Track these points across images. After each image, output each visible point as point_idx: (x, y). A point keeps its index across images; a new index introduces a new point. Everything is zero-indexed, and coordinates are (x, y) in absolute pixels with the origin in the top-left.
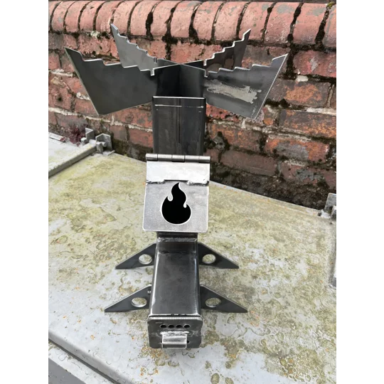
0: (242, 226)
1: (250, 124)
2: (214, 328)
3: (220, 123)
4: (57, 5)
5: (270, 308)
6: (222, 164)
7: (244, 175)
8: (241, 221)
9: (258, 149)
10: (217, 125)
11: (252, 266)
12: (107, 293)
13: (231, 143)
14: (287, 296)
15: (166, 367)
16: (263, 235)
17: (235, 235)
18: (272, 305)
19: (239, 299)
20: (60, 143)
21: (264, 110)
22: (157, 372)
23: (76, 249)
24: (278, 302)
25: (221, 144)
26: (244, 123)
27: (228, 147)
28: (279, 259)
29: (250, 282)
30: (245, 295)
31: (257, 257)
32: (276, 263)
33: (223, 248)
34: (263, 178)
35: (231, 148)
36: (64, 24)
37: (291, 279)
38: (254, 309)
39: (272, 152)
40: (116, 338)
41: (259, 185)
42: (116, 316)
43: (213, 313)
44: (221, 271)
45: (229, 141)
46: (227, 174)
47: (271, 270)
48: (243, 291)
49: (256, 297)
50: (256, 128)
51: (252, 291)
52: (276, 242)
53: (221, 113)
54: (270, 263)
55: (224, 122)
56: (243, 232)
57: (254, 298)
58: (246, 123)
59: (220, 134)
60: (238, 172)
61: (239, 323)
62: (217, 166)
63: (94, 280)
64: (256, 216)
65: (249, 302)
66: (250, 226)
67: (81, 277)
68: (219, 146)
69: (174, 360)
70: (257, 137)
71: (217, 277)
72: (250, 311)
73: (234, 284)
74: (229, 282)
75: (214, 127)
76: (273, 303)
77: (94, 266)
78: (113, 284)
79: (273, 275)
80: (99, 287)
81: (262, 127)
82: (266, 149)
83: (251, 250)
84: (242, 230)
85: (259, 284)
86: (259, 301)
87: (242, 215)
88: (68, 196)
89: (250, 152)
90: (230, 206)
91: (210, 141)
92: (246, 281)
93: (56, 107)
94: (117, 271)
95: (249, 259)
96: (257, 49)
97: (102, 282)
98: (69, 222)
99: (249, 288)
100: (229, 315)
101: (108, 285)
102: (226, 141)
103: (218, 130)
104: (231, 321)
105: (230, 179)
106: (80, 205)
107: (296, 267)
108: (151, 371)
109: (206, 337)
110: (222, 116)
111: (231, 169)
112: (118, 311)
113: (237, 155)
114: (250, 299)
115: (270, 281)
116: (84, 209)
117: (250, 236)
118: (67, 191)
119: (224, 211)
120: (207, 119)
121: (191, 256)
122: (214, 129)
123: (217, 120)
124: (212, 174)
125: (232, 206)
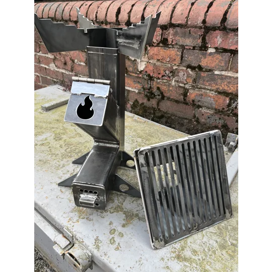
1: (178, 81)
2: (122, 204)
3: (158, 81)
4: (67, 4)
6: (159, 109)
7: (173, 118)
9: (183, 100)
10: (156, 82)
12: (63, 176)
13: (165, 95)
15: (85, 220)
20: (62, 91)
21: (186, 72)
22: (78, 222)
23: (53, 150)
25: (159, 95)
26: (173, 81)
27: (163, 97)
34: (185, 121)
35: (166, 98)
36: (70, 15)
39: (191, 102)
40: (59, 200)
41: (182, 125)
42: (64, 189)
43: (124, 196)
45: (164, 93)
46: (162, 117)
50: (181, 85)
53: (159, 74)
55: (161, 80)
58: (175, 81)
59: (158, 88)
60: (169, 115)
62: (156, 111)
63: (58, 168)
67: (51, 165)
68: (158, 97)
69: (91, 217)
70: (182, 91)
75: (154, 83)
77: (60, 160)
78: (68, 171)
80: (59, 172)
81: (185, 84)
82: (187, 99)
88: (58, 121)
89: (177, 102)
91: (152, 93)
93: (63, 69)
94: (73, 165)
96: (183, 30)
97: (62, 169)
98: (53, 135)
100: (134, 199)
101: (65, 172)
102: (162, 93)
103: (157, 86)
104: (135, 202)
105: (164, 120)
106: (63, 127)
108: (75, 221)
109: (115, 208)
110: (160, 76)
111: (165, 113)
112: (66, 186)
113: (168, 103)
116: (64, 129)
118: (58, 118)
119: (153, 139)
120: (151, 78)
121: (111, 155)
122: (154, 85)
123: (157, 78)
124: (152, 116)
125: (160, 136)
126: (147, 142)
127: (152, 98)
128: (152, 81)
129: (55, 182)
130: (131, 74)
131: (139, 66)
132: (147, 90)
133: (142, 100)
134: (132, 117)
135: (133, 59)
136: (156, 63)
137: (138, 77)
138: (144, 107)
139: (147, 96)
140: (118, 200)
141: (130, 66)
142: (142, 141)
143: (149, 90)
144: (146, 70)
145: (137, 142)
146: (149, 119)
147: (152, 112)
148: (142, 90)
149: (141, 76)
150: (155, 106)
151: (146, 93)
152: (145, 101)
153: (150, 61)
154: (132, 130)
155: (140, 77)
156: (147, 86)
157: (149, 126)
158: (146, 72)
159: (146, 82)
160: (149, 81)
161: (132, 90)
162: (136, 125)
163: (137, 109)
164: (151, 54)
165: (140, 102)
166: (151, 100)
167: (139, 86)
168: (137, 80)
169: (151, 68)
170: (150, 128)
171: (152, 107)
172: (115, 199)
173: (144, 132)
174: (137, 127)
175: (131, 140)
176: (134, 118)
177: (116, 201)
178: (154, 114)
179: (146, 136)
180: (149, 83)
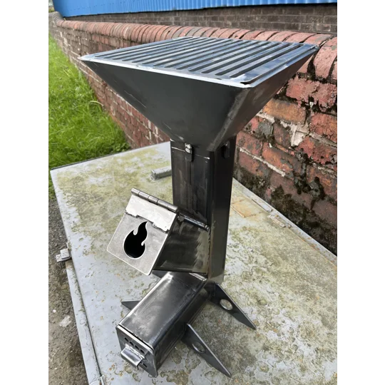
0: (293, 288)
2: (190, 371)
3: (319, 168)
6: (313, 212)
8: (296, 282)
10: (316, 169)
11: (272, 336)
12: (134, 289)
13: (327, 193)
15: (130, 376)
16: (311, 309)
17: (277, 295)
19: (233, 360)
22: (121, 375)
25: (316, 191)
27: (323, 196)
28: (309, 345)
29: (257, 351)
31: (285, 329)
32: (303, 347)
33: (256, 301)
35: (326, 199)
37: (306, 373)
38: (240, 380)
42: (126, 312)
43: (199, 358)
44: (236, 322)
45: (325, 190)
46: (316, 225)
47: (290, 352)
48: (243, 355)
51: (253, 360)
52: (321, 324)
53: (322, 157)
54: (294, 343)
55: (323, 168)
56: (289, 296)
57: (249, 368)
59: (317, 180)
60: (328, 227)
61: (215, 383)
62: (308, 212)
63: (132, 275)
64: (319, 284)
65: (240, 369)
66: (303, 293)
68: (314, 192)
69: (140, 374)
71: (228, 327)
72: (234, 379)
73: (239, 343)
74: (236, 338)
75: (312, 170)
78: (143, 285)
79: (288, 357)
80: (132, 281)
83: (284, 318)
84: (291, 292)
85: (266, 358)
86: (251, 374)
87: (303, 276)
90: (296, 262)
91: (305, 184)
92: (254, 347)
94: (152, 276)
95: (274, 327)
97: (136, 279)
99: (250, 356)
100: (211, 369)
101: (138, 284)
102: (322, 189)
103: (316, 175)
104: (209, 375)
105: (318, 231)
107: (323, 363)
108: (118, 371)
109: (178, 374)
110: (323, 162)
111: (322, 221)
113: (330, 208)
114: (244, 368)
115: (279, 362)
117: (294, 304)
119: (286, 264)
120: (308, 161)
121: (189, 292)
122: (312, 173)
123: (317, 164)
124: (301, 219)
125: (299, 262)
126: (273, 268)
127: (305, 192)
128: (308, 166)
129: (120, 298)
130: (279, 147)
131: (293, 138)
132: (299, 178)
133: (289, 190)
134: (268, 213)
135: (285, 126)
136: (320, 139)
137: (288, 154)
138: (291, 201)
139: (297, 186)
140: (187, 361)
141: (279, 136)
142: (266, 263)
143: (302, 177)
144: (303, 146)
145: (256, 262)
146: (295, 223)
147: (302, 212)
148: (292, 175)
149: (293, 153)
150: (308, 205)
151: (296, 181)
152: (294, 192)
153: (311, 134)
154: (258, 238)
155: (292, 155)
156: (300, 172)
157: (289, 237)
158: (302, 149)
159: (299, 165)
160: (304, 164)
161: (277, 171)
162: (267, 229)
163: (280, 201)
164: (315, 123)
165: (286, 192)
166: (303, 193)
167: (288, 168)
168: (286, 158)
169: (310, 145)
170: (289, 241)
171: (303, 205)
172: (183, 357)
173: (275, 246)
174: (268, 234)
175: (247, 257)
176: (269, 216)
177: (183, 362)
178: (304, 216)
179: (275, 256)
180: (304, 168)
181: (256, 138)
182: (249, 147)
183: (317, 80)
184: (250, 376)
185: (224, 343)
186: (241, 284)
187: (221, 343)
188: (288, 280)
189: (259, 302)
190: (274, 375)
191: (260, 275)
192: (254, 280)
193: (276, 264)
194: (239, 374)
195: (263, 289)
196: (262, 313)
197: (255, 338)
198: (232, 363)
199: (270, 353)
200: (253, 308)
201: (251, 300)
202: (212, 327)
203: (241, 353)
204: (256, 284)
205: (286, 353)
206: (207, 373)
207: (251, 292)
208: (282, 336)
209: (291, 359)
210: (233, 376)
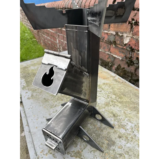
0: (130, 108)
2: (82, 151)
5: (118, 158)
6: (136, 74)
8: (131, 106)
10: (136, 53)
11: (122, 131)
12: (52, 113)
14: (132, 156)
15: (51, 155)
17: (123, 112)
18: (120, 156)
19: (104, 143)
22: (47, 155)
24: (125, 157)
29: (115, 138)
30: (108, 144)
31: (128, 127)
33: (113, 115)
43: (86, 144)
44: (104, 126)
47: (132, 138)
49: (114, 148)
51: (114, 143)
54: (134, 134)
56: (128, 112)
57: (113, 147)
61: (96, 156)
62: (133, 75)
65: (108, 148)
66: (135, 110)
68: (136, 65)
69: (56, 154)
71: (100, 128)
73: (106, 135)
74: (105, 133)
76: (121, 156)
78: (57, 111)
79: (131, 141)
83: (127, 122)
84: (129, 110)
85: (120, 142)
86: (114, 150)
87: (134, 103)
90: (130, 97)
91: (132, 62)
92: (114, 137)
95: (123, 127)
99: (113, 141)
100: (93, 149)
103: (137, 56)
104: (92, 152)
108: (45, 153)
109: (76, 153)
114: (110, 147)
115: (127, 143)
117: (131, 115)
119: (125, 98)
120: (132, 50)
122: (135, 55)
123: (137, 51)
124: (130, 78)
125: (131, 97)
126: (119, 100)
127: (132, 65)
128: (133, 52)
129: (46, 117)
130: (118, 46)
131: (125, 40)
132: (128, 59)
133: (124, 66)
134: (114, 77)
135: (121, 35)
137: (122, 48)
138: (125, 70)
139: (127, 63)
140: (81, 146)
141: (118, 40)
142: (116, 98)
143: (130, 58)
144: (131, 43)
145: (111, 98)
146: (127, 80)
147: (130, 75)
148: (125, 58)
149: (125, 47)
150: (133, 71)
151: (127, 61)
152: (126, 66)
153: (133, 37)
154: (111, 87)
155: (124, 49)
156: (129, 56)
157: (125, 86)
158: (130, 45)
159: (128, 53)
160: (131, 52)
161: (118, 57)
162: (115, 83)
163: (119, 72)
164: (135, 31)
165: (122, 67)
166: (130, 66)
167: (123, 55)
168: (122, 50)
169: (134, 42)
170: (125, 88)
171: (131, 72)
172: (78, 144)
173: (119, 90)
174: (115, 85)
175: (107, 96)
176: (115, 78)
177: (78, 146)
178: (132, 77)
179: (120, 94)
180: (131, 53)
181: (107, 43)
182: (104, 48)
183: (135, 10)
184: (113, 151)
185: (98, 136)
186: (104, 108)
187: (97, 136)
188: (127, 105)
189: (114, 115)
190: (125, 150)
191: (113, 103)
192: (111, 105)
193: (120, 98)
194: (107, 151)
195: (116, 110)
196: (116, 120)
197: (114, 132)
198: (104, 145)
199: (122, 139)
200: (112, 119)
201: (110, 115)
202: (92, 128)
203: (108, 140)
204: (112, 107)
205: (130, 139)
206: (91, 151)
207: (110, 111)
208: (127, 131)
209: (133, 142)
210: (105, 152)
